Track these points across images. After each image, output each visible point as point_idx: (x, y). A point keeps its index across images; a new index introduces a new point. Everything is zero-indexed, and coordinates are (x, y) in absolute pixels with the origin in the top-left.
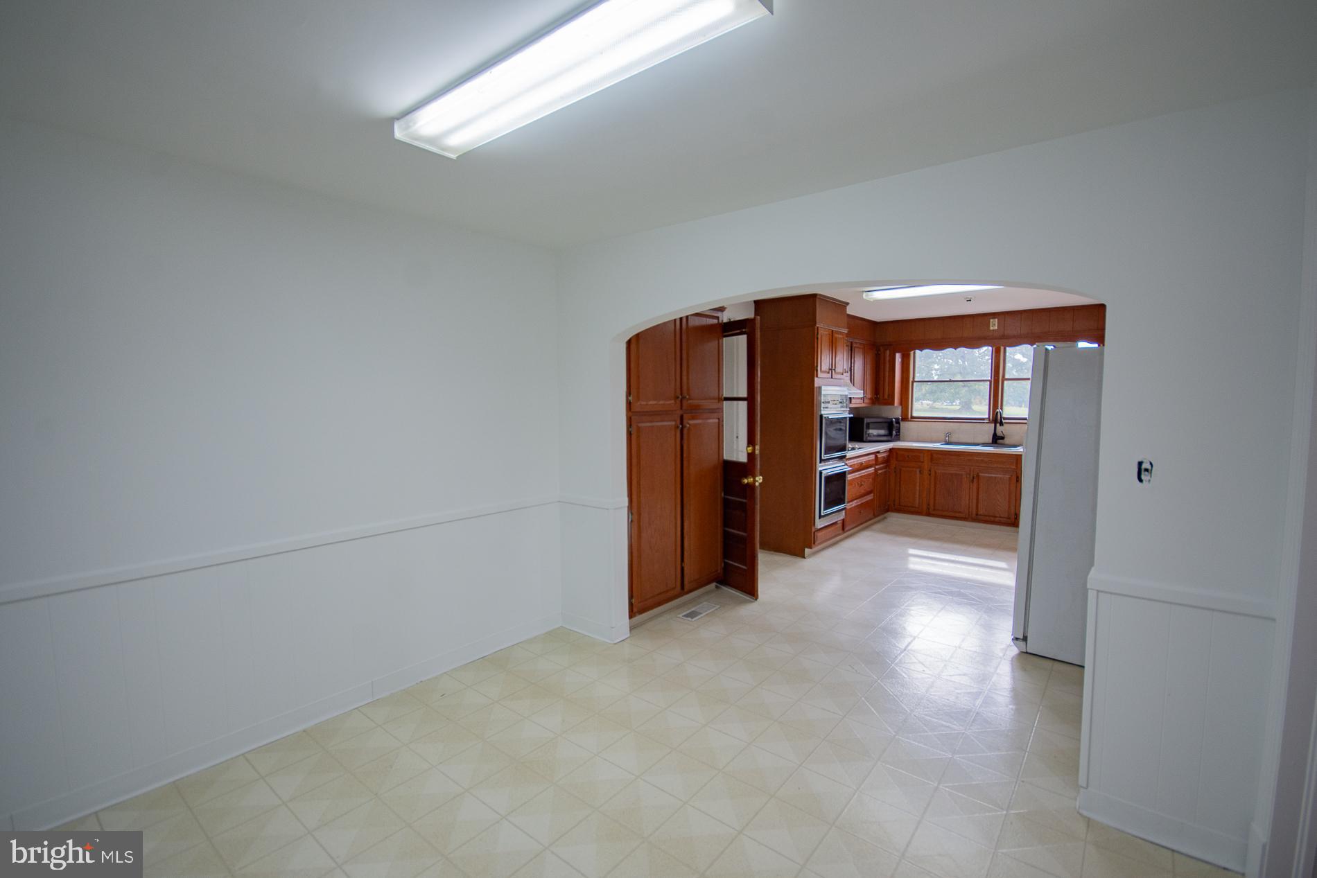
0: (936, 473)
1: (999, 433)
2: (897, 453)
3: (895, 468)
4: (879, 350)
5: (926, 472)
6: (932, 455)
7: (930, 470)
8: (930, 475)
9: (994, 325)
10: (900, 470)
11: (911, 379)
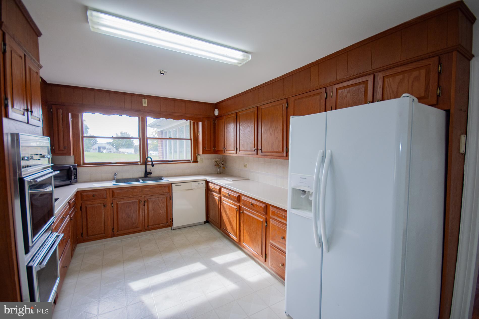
0: (117, 204)
1: (148, 171)
2: (81, 194)
3: (81, 207)
4: (52, 108)
5: (109, 205)
6: (113, 192)
7: (112, 203)
8: (113, 206)
9: (145, 103)
10: (86, 207)
11: (81, 135)
